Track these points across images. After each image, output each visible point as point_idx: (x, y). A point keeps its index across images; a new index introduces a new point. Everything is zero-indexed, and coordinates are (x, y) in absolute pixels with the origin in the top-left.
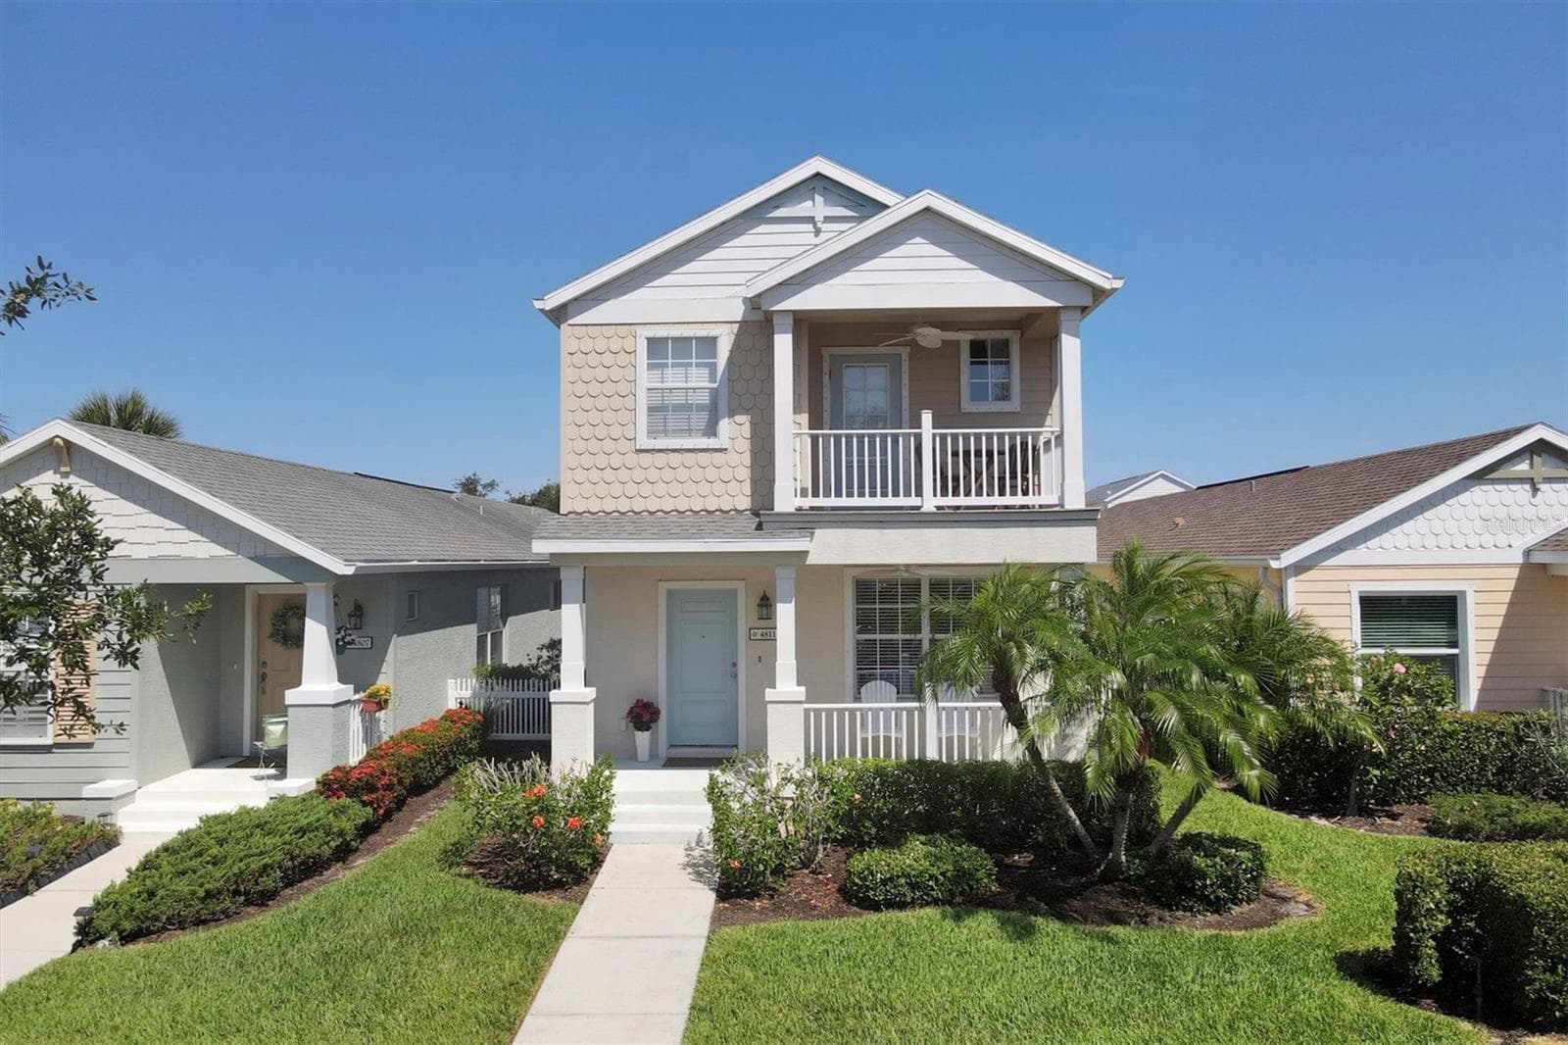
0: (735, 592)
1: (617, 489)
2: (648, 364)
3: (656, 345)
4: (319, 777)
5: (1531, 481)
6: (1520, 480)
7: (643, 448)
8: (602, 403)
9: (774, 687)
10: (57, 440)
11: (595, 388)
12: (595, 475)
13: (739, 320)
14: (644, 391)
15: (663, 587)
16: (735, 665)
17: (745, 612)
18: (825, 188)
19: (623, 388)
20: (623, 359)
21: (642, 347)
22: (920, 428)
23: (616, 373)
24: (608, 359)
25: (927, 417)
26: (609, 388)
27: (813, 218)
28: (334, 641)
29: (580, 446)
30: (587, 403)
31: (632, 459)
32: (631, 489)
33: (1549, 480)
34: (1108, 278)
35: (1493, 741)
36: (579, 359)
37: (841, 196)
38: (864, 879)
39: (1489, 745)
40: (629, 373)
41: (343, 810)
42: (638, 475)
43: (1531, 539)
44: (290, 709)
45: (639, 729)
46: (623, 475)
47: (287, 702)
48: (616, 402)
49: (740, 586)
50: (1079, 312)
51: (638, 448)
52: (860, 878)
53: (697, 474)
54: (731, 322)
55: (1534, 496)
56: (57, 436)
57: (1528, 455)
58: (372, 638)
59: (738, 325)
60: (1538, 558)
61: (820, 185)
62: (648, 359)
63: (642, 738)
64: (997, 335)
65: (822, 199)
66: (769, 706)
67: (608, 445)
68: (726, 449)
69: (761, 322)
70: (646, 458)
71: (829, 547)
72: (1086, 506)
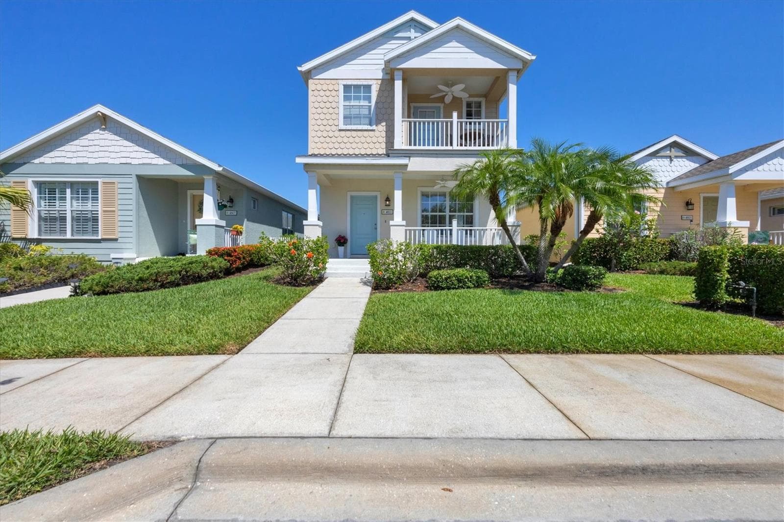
0: (376, 197)
1: (331, 145)
2: (344, 96)
3: (347, 88)
4: (208, 250)
5: (670, 157)
6: (666, 157)
7: (342, 129)
8: (325, 111)
9: (393, 220)
10: (99, 113)
11: (322, 105)
12: (322, 139)
13: (381, 78)
14: (342, 106)
15: (349, 194)
16: (376, 224)
17: (380, 204)
18: (415, 26)
19: (334, 105)
20: (334, 93)
21: (342, 89)
22: (452, 118)
23: (331, 99)
24: (328, 93)
25: (455, 114)
26: (328, 105)
27: (410, 37)
28: (217, 204)
29: (317, 128)
30: (319, 110)
31: (337, 133)
32: (337, 145)
33: (676, 157)
34: (530, 55)
35: (660, 247)
36: (316, 93)
37: (421, 29)
38: (437, 278)
39: (659, 249)
40: (336, 99)
41: (215, 260)
42: (339, 140)
43: (669, 179)
44: (198, 227)
45: (340, 246)
46: (334, 140)
47: (196, 224)
48: (331, 110)
49: (378, 194)
50: (516, 72)
51: (340, 129)
52: (435, 278)
53: (363, 139)
54: (377, 79)
55: (671, 163)
56: (99, 112)
57: (669, 148)
58: (237, 211)
59: (380, 81)
60: (671, 185)
61: (413, 24)
62: (344, 93)
63: (341, 249)
64: (476, 99)
65: (414, 31)
66: (391, 227)
67: (328, 128)
68: (374, 130)
69: (389, 79)
70: (343, 133)
71: (416, 165)
72: (517, 148)
